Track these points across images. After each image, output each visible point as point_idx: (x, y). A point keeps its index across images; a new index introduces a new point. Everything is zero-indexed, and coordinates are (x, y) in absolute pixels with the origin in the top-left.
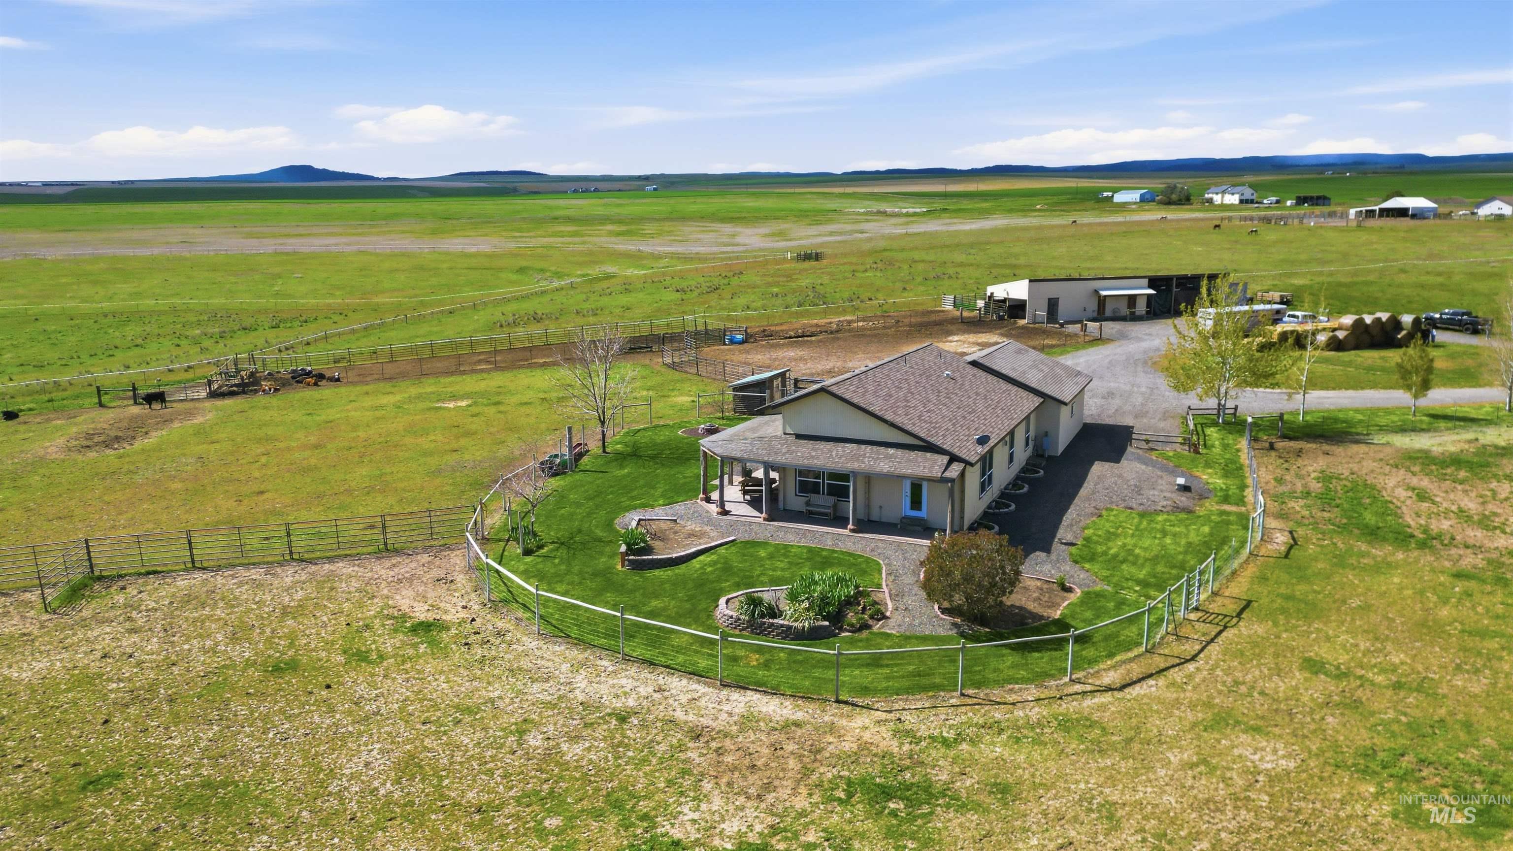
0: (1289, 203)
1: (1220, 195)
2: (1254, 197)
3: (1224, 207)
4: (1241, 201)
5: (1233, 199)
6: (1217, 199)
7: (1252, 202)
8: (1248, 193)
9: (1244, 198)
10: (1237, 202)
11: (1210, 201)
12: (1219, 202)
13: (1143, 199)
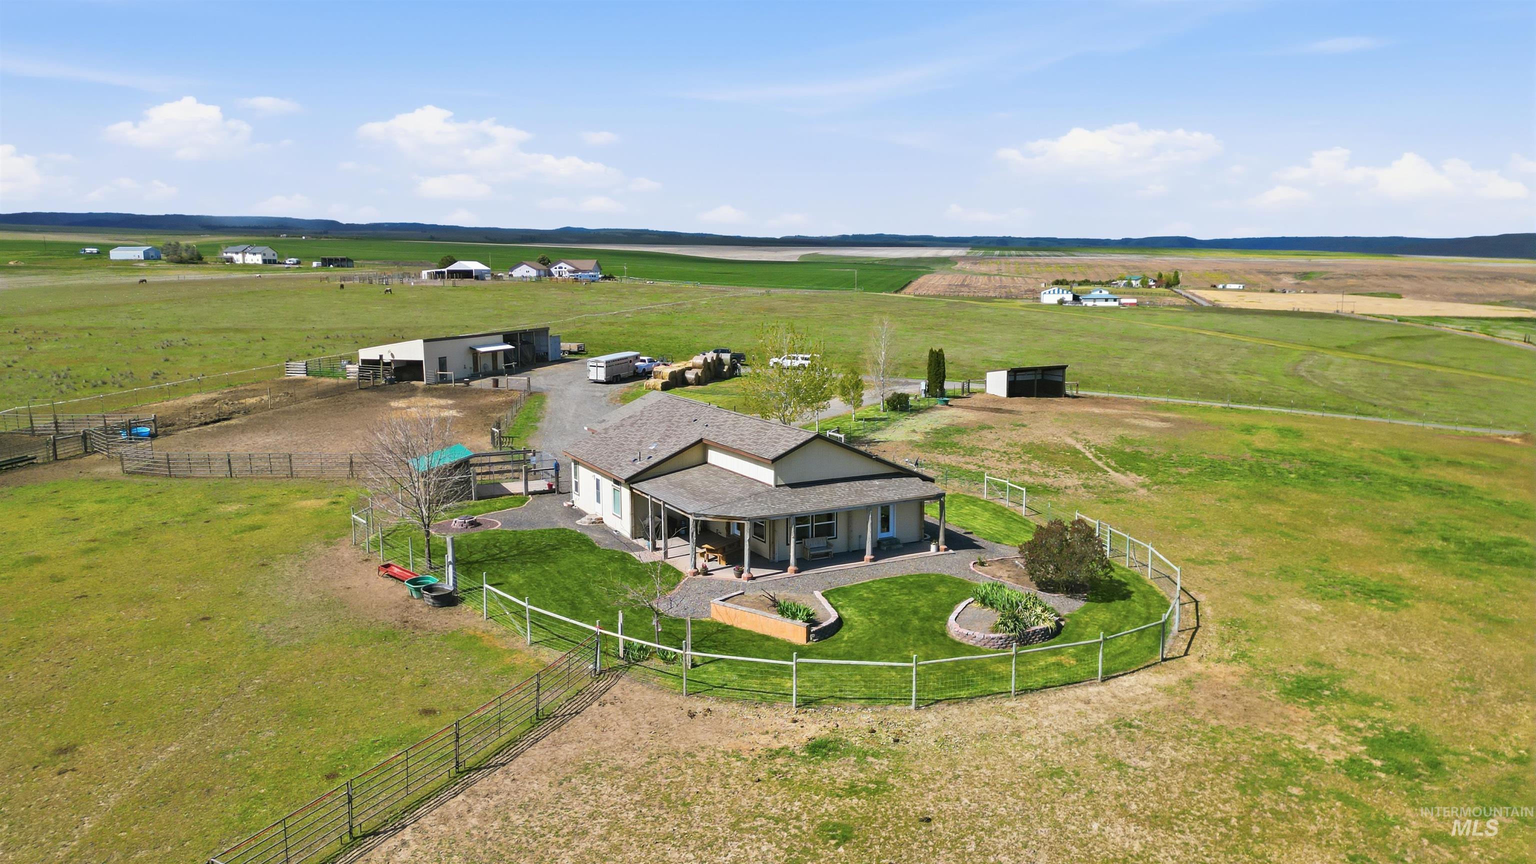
0: (315, 264)
1: (240, 255)
2: (276, 258)
3: (245, 267)
4: (265, 261)
5: (256, 259)
6: (238, 258)
7: (275, 262)
8: (270, 254)
9: (265, 258)
10: (260, 262)
11: (231, 260)
12: (241, 262)
13: (147, 257)
